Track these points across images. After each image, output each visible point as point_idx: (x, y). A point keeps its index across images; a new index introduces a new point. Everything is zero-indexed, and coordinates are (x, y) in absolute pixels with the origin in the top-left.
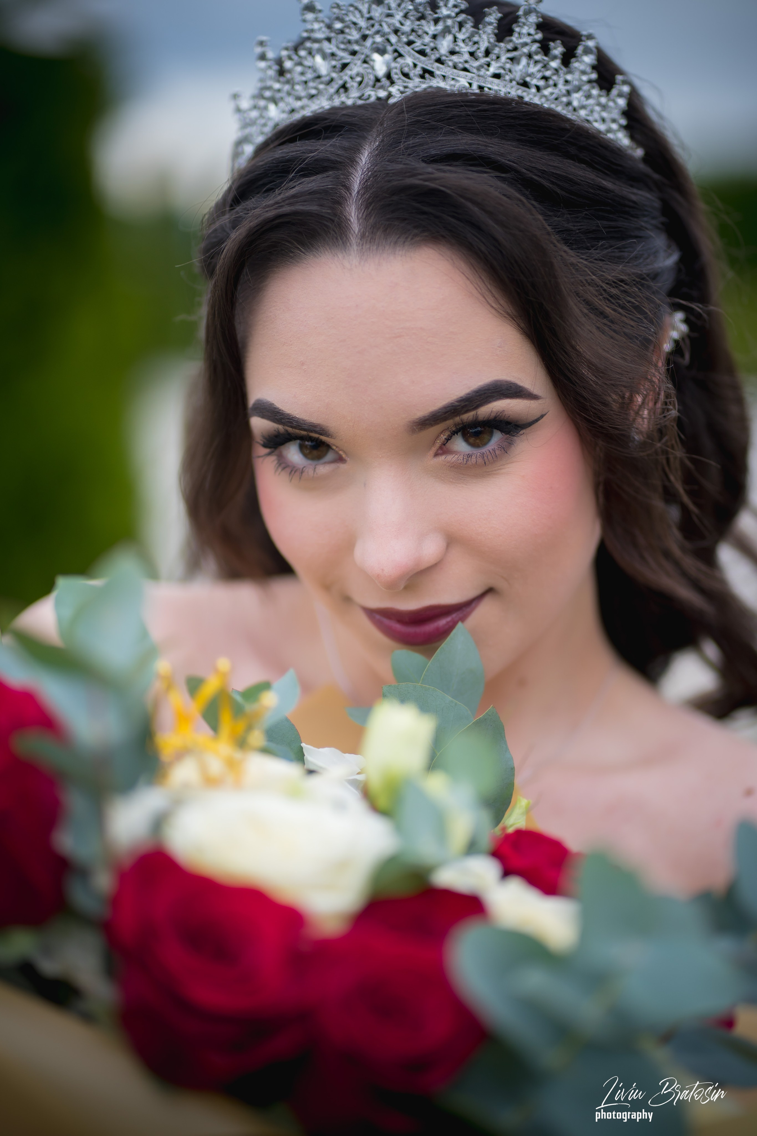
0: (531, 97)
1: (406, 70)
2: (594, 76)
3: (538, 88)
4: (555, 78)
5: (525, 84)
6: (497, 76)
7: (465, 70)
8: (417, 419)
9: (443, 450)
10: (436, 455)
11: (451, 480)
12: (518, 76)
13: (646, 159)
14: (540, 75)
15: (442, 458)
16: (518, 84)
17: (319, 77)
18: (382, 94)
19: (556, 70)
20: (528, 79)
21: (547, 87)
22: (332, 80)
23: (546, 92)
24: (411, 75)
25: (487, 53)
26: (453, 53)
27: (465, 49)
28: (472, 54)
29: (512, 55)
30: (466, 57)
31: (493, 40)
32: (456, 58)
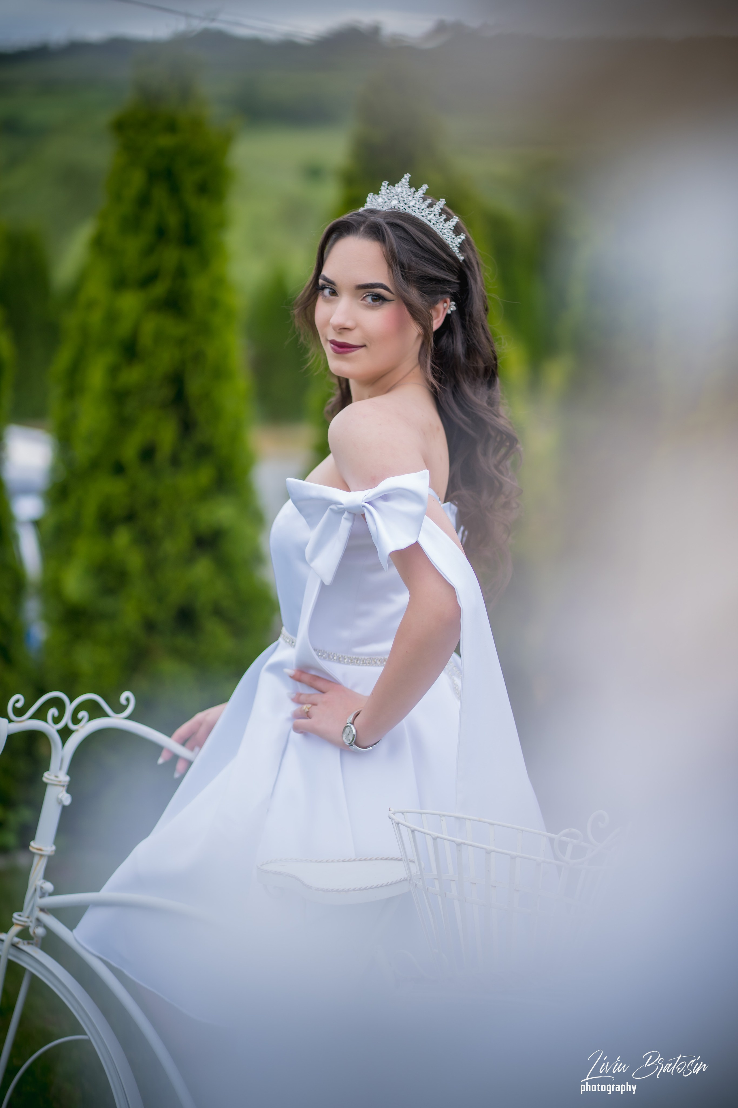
0: (431, 224)
1: (399, 207)
2: (453, 228)
3: (433, 224)
4: (440, 223)
5: (430, 221)
6: (423, 216)
7: (415, 212)
8: (358, 285)
9: (363, 299)
10: (362, 300)
12: (429, 219)
13: (464, 261)
14: (436, 221)
15: (362, 302)
16: (428, 220)
19: (441, 222)
20: (431, 220)
21: (436, 224)
23: (436, 226)
25: (423, 210)
26: (413, 206)
27: (417, 206)
28: (419, 208)
29: (430, 213)
30: (417, 209)
31: (426, 207)
32: (413, 208)
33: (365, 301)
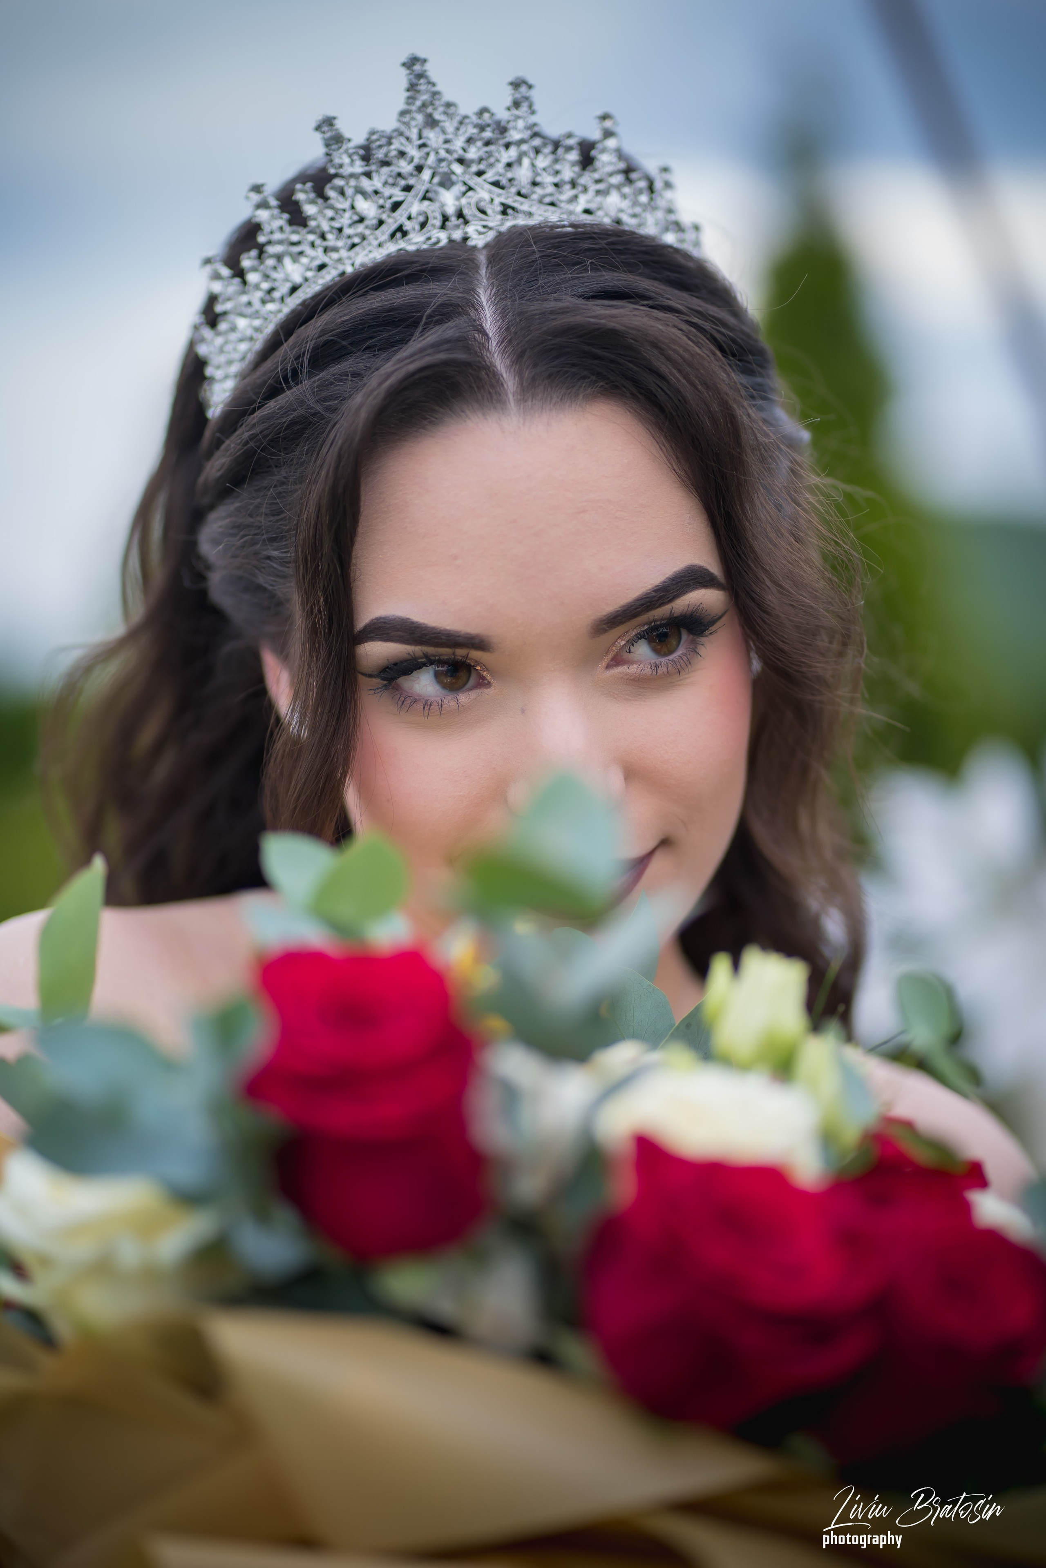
1: (482, 204)
4: (643, 214)
5: (618, 222)
6: (588, 211)
7: (552, 204)
8: (605, 616)
9: (617, 660)
10: (608, 667)
11: (627, 697)
12: (610, 211)
14: (629, 211)
15: (617, 670)
16: (612, 221)
17: (361, 220)
18: (457, 235)
19: (646, 206)
20: (620, 215)
21: (639, 225)
22: (381, 223)
24: (489, 211)
25: (573, 184)
26: (535, 184)
27: (548, 179)
28: (556, 185)
29: (601, 186)
30: (550, 189)
31: (577, 169)
32: (539, 191)
33: (629, 662)
